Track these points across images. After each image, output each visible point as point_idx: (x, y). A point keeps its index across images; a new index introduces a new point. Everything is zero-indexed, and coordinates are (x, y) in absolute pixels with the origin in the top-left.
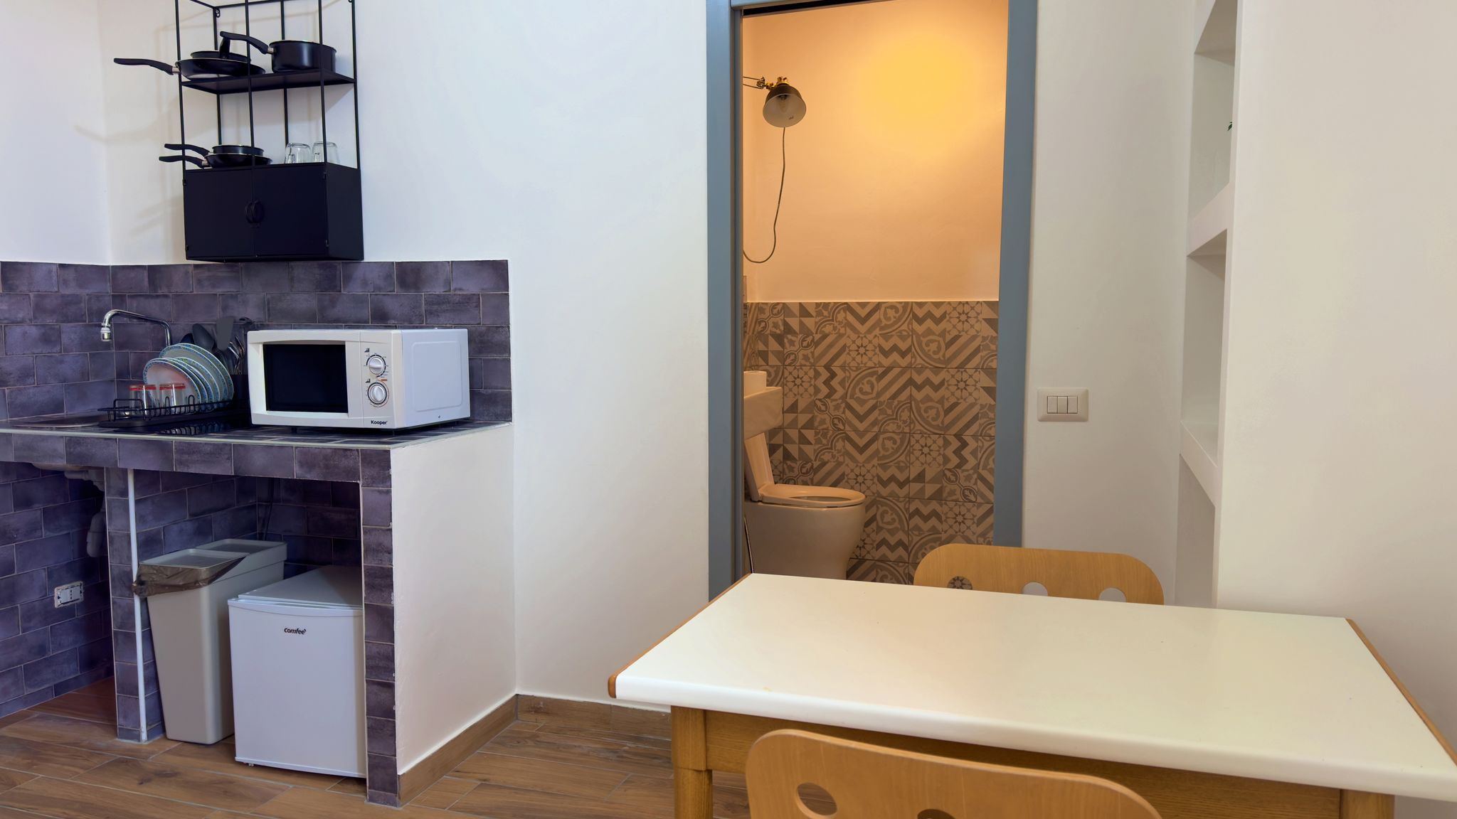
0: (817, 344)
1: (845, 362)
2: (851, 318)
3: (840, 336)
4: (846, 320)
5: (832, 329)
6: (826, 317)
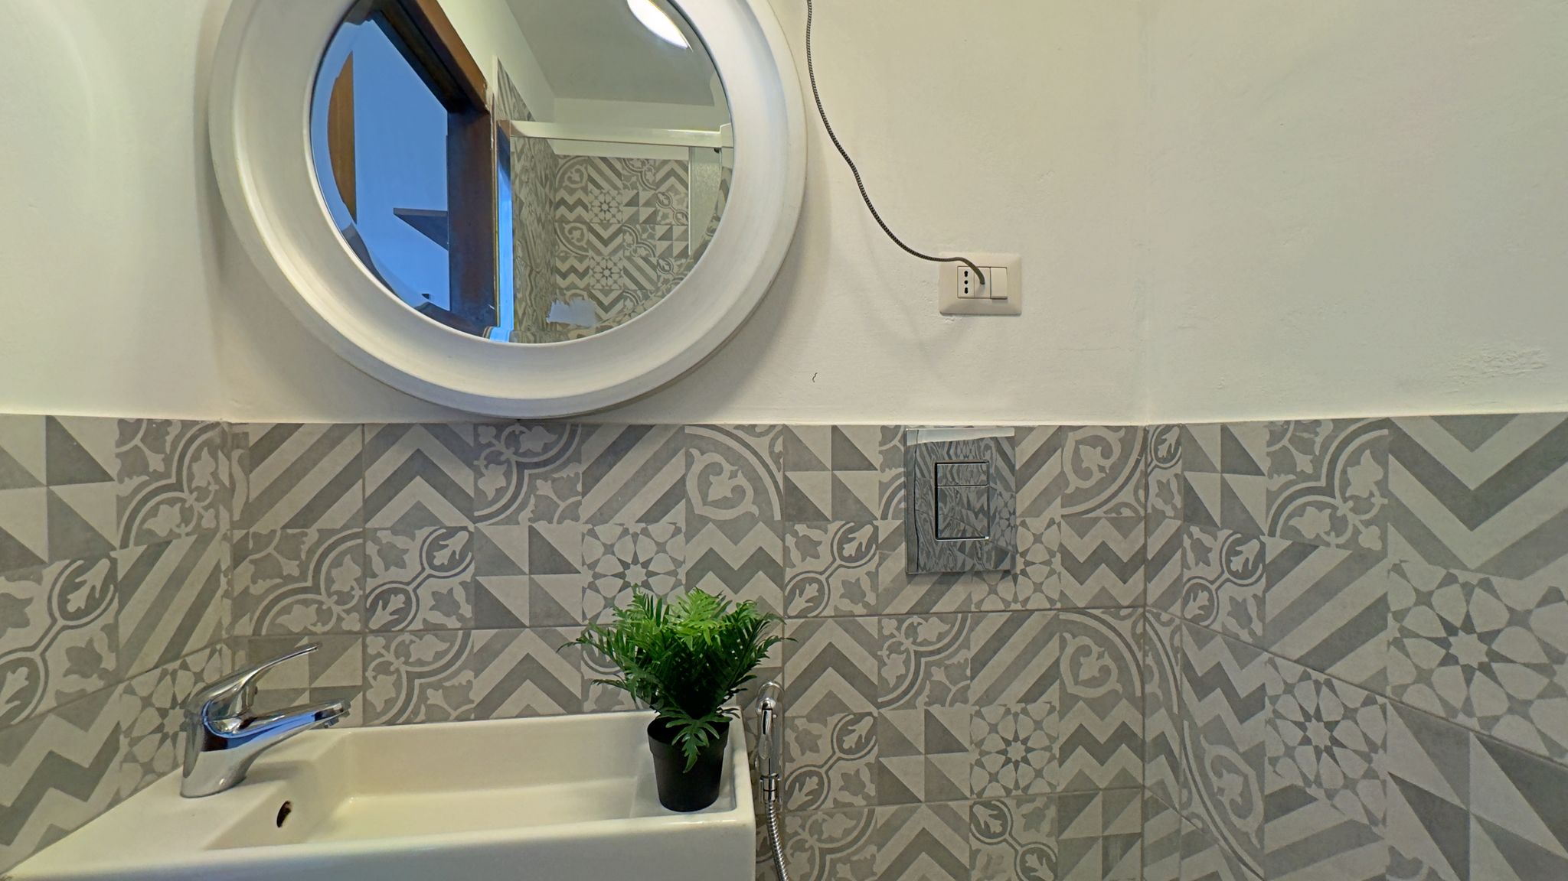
0: (1277, 572)
1: (1383, 672)
2: (1407, 488)
3: (1361, 560)
4: (1385, 492)
5: (1327, 525)
6: (1304, 476)
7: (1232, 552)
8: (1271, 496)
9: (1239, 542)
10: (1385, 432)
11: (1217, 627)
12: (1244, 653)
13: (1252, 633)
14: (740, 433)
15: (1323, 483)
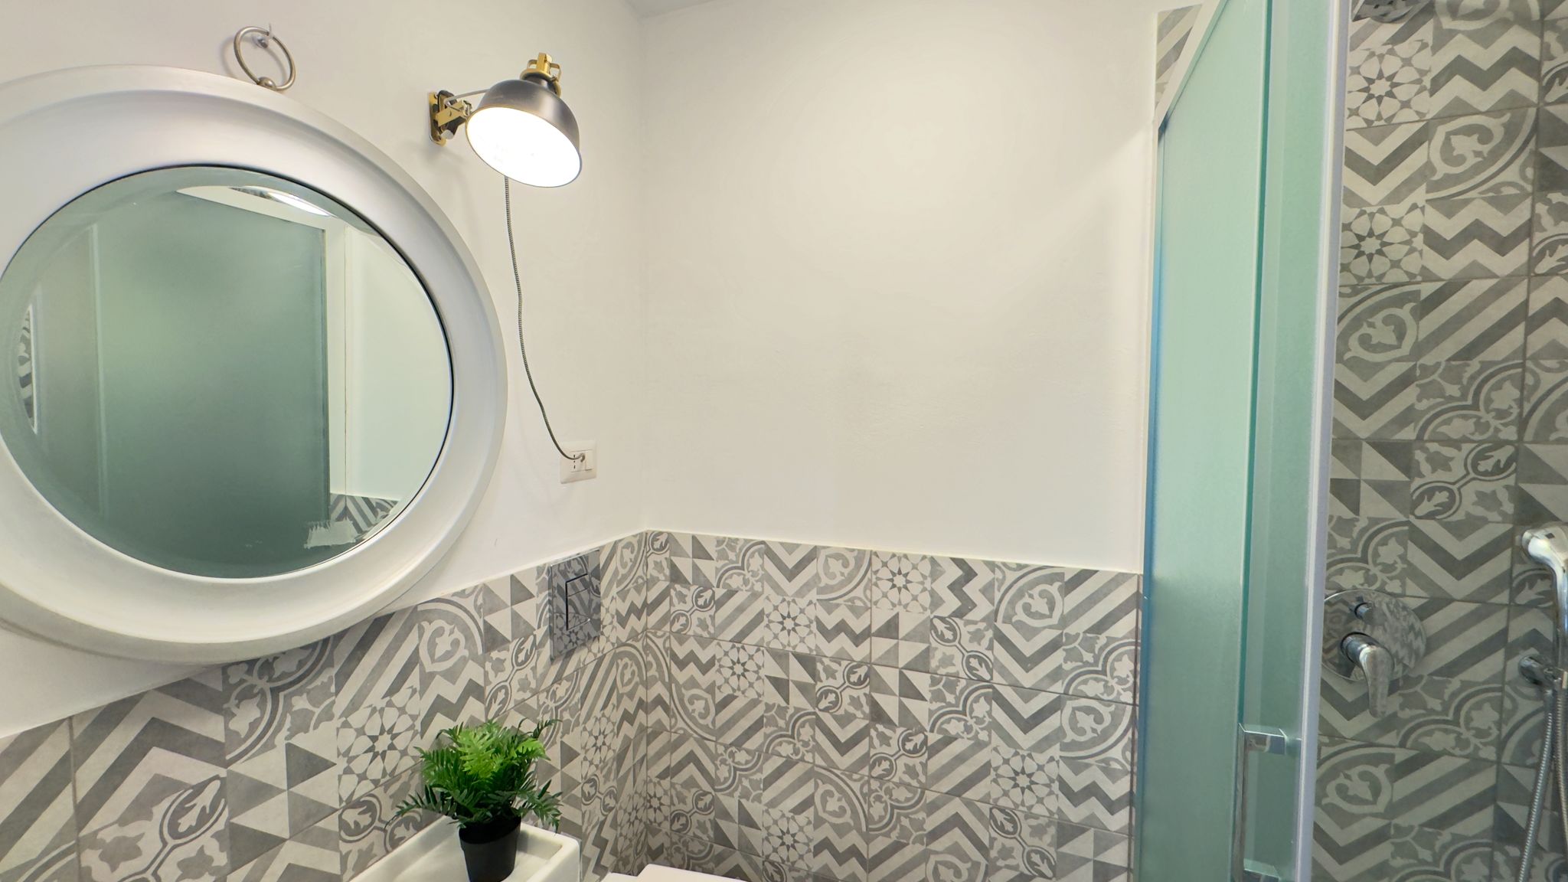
0: (720, 604)
2: (770, 568)
3: (755, 596)
4: (763, 569)
5: (741, 582)
6: (732, 562)
7: (699, 596)
8: (717, 570)
9: (702, 591)
10: (763, 546)
11: (691, 633)
12: (703, 643)
13: (709, 633)
14: (455, 599)
15: (740, 565)
